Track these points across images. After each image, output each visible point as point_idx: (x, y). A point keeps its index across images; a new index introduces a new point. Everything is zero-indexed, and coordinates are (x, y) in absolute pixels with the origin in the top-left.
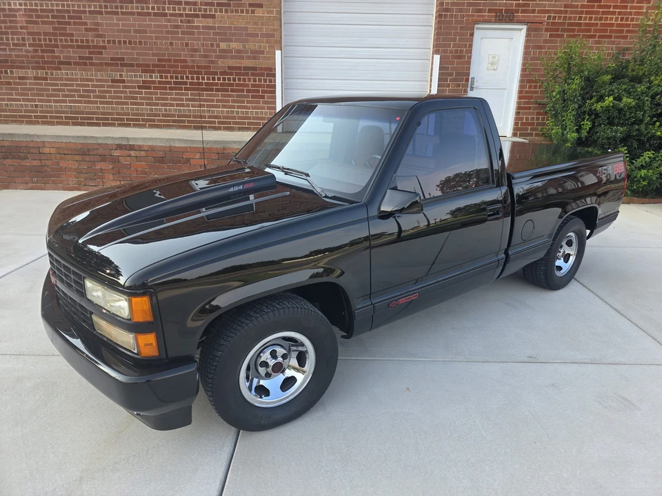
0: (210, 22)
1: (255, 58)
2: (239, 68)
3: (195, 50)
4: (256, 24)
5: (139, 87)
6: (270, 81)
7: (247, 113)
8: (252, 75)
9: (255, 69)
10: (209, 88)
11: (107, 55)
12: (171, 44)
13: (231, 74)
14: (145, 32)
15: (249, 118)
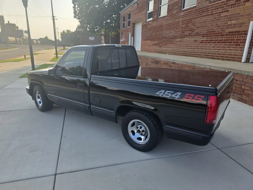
0: (226, 14)
1: (240, 27)
2: (233, 32)
3: (219, 27)
4: (244, 10)
5: (200, 43)
6: (245, 37)
7: (231, 52)
8: (238, 35)
9: (239, 32)
10: (220, 42)
12: (212, 25)
13: (229, 35)
14: (206, 22)
15: (232, 55)
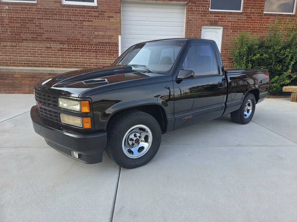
0: (91, 23)
1: (110, 39)
2: (103, 43)
3: (84, 35)
4: (111, 24)
5: (58, 50)
6: (116, 48)
7: (106, 61)
8: (109, 45)
9: (110, 43)
10: (89, 51)
11: (44, 36)
12: (73, 32)
13: (99, 45)
14: (62, 27)
15: (107, 64)
